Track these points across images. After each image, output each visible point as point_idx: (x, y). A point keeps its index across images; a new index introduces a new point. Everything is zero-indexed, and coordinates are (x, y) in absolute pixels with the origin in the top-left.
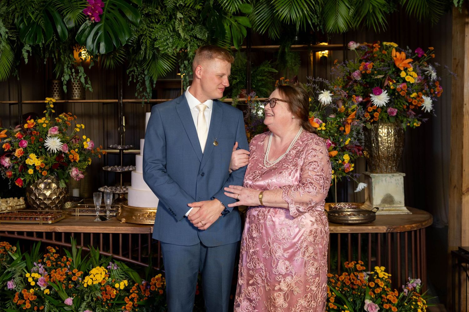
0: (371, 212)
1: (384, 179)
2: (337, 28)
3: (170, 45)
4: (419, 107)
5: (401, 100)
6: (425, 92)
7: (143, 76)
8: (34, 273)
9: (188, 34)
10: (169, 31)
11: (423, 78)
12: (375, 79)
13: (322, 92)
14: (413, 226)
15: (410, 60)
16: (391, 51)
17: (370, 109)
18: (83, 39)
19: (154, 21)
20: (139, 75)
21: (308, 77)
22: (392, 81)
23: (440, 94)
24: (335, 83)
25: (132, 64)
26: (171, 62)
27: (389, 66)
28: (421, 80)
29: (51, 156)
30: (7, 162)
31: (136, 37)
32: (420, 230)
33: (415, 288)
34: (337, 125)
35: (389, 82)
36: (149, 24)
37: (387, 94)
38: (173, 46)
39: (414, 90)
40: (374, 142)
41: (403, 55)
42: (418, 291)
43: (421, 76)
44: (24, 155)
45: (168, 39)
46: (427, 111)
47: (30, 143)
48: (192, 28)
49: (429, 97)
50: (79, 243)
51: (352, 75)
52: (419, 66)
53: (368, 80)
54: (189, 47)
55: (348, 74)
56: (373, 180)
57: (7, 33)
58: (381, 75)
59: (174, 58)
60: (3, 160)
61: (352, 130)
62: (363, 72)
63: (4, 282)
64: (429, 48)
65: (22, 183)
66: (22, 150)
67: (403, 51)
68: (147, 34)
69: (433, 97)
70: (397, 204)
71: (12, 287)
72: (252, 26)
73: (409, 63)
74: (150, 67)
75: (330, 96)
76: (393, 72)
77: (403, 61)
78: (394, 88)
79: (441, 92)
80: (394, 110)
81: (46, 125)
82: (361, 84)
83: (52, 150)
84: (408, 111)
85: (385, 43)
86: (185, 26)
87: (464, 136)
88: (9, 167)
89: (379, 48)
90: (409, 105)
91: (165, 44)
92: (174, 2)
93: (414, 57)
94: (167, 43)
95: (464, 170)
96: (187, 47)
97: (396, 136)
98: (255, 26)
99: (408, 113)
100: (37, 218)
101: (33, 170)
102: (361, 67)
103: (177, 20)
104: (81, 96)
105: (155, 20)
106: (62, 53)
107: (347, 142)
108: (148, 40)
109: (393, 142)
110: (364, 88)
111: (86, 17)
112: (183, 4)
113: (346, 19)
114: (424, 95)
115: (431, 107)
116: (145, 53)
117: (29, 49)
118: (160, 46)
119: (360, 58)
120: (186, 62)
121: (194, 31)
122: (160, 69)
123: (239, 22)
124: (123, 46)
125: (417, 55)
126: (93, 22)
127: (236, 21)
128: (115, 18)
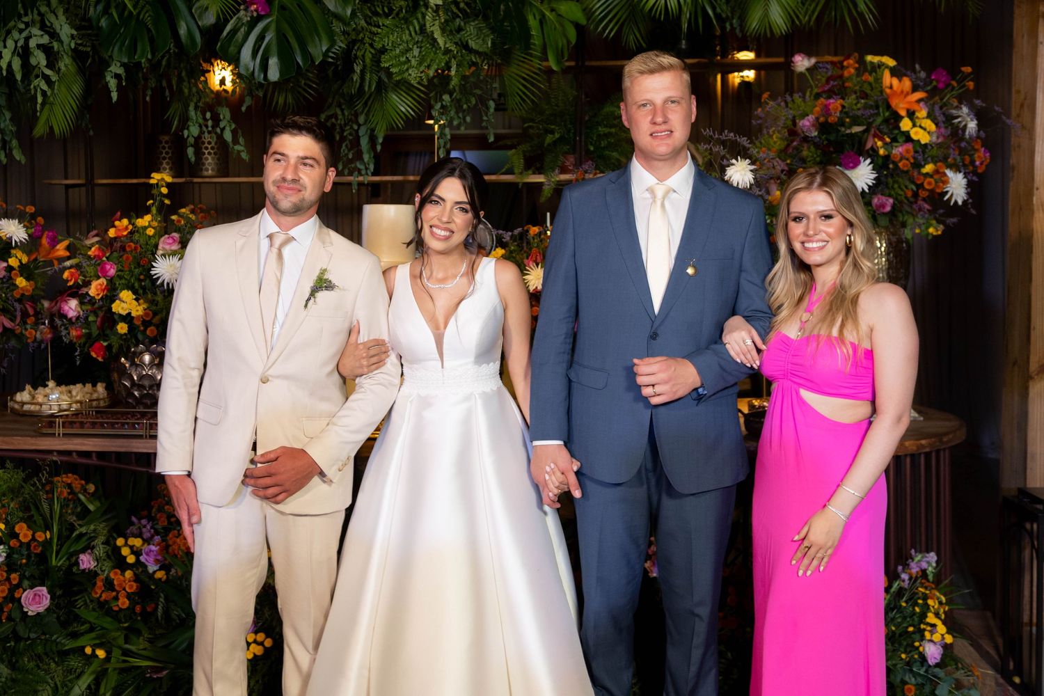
2: (767, 25)
3: (414, 62)
4: (938, 194)
5: (900, 180)
6: (953, 162)
7: (356, 127)
8: (133, 539)
9: (451, 39)
10: (413, 33)
11: (949, 133)
12: (848, 134)
13: (734, 161)
14: (921, 444)
15: (919, 95)
16: (882, 78)
18: (232, 49)
19: (381, 12)
20: (346, 125)
21: (705, 130)
22: (882, 139)
23: (984, 167)
24: (763, 141)
25: (333, 101)
26: (416, 97)
27: (877, 107)
28: (944, 136)
29: (164, 296)
30: (73, 307)
31: (343, 46)
32: (938, 452)
33: (924, 572)
35: (876, 140)
36: (370, 18)
37: (871, 166)
38: (420, 64)
39: (929, 159)
41: (907, 83)
42: (931, 577)
43: (946, 128)
44: (109, 294)
45: (409, 50)
46: (956, 202)
47: (120, 267)
48: (459, 26)
49: (960, 172)
51: (798, 127)
52: (941, 108)
53: (832, 137)
54: (454, 67)
55: (789, 123)
57: (72, 37)
58: (859, 125)
59: (422, 88)
60: (65, 303)
62: (822, 119)
63: (72, 555)
64: (963, 69)
65: (105, 353)
66: (105, 283)
67: (906, 76)
68: (366, 38)
69: (969, 173)
71: (88, 567)
72: (588, 19)
73: (919, 101)
74: (370, 107)
75: (751, 171)
76: (886, 121)
77: (905, 97)
78: (886, 153)
79: (985, 163)
80: (887, 200)
81: (153, 231)
82: (817, 146)
83: (168, 284)
84: (916, 202)
85: (869, 58)
86: (446, 21)
87: (1034, 255)
88: (78, 318)
89: (856, 69)
90: (918, 189)
91: (403, 59)
93: (929, 88)
94: (407, 58)
95: (1034, 328)
96: (451, 67)
97: (892, 255)
98: (593, 21)
99: (914, 206)
100: (138, 424)
101: (127, 325)
102: (817, 109)
103: (429, 9)
104: (218, 170)
105: (383, 10)
106: (186, 79)
108: (367, 52)
109: (884, 268)
110: (824, 154)
111: (239, 5)
113: (787, 6)
114: (951, 169)
115: (964, 196)
116: (363, 79)
117: (121, 71)
118: (392, 65)
119: (816, 90)
120: (446, 97)
121: (464, 32)
122: (393, 113)
123: (560, 13)
124: (317, 63)
125: (934, 83)
126: (255, 14)
127: (552, 10)
128: (297, 4)
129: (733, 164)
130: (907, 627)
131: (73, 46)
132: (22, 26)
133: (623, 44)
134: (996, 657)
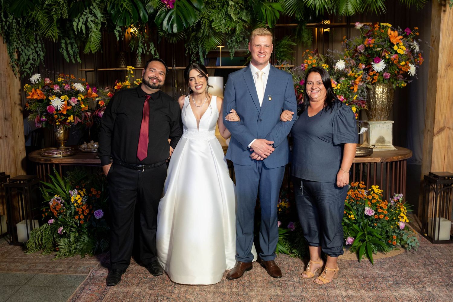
0: (369, 148)
1: (378, 125)
2: (347, 12)
3: (223, 25)
4: (406, 72)
5: (393, 67)
6: (411, 61)
7: (197, 49)
9: (237, 17)
10: (223, 15)
11: (410, 50)
12: (375, 51)
14: (398, 158)
15: (401, 37)
16: (388, 30)
17: (371, 73)
18: (159, 21)
20: (193, 48)
22: (387, 53)
23: (421, 63)
27: (385, 41)
28: (408, 52)
32: (403, 160)
33: (398, 200)
34: (348, 86)
35: (385, 53)
37: (384, 62)
38: (225, 26)
39: (403, 60)
40: (372, 98)
41: (396, 33)
42: (401, 201)
43: (408, 49)
45: (221, 21)
46: (412, 75)
48: (239, 12)
49: (413, 65)
51: (357, 49)
52: (407, 42)
53: (370, 52)
54: (238, 27)
55: (355, 47)
56: (370, 126)
57: (101, 17)
58: (379, 48)
60: (99, 113)
61: (358, 89)
62: (367, 46)
64: (415, 28)
67: (396, 30)
68: (206, 17)
69: (416, 65)
70: (387, 143)
72: (283, 9)
73: (400, 39)
74: (203, 42)
75: (344, 64)
76: (389, 46)
77: (396, 38)
78: (389, 58)
79: (422, 61)
80: (388, 74)
82: (364, 55)
84: (398, 75)
85: (382, 24)
86: (235, 10)
87: (437, 94)
89: (379, 28)
90: (399, 71)
91: (219, 24)
93: (403, 35)
94: (221, 24)
95: (436, 118)
97: (389, 93)
99: (398, 77)
102: (366, 42)
103: (230, 6)
105: (212, 6)
107: (355, 98)
108: (206, 22)
109: (386, 98)
110: (367, 58)
113: (354, 5)
114: (410, 63)
115: (415, 73)
116: (204, 31)
117: (120, 29)
118: (215, 26)
119: (364, 35)
120: (234, 38)
121: (240, 14)
122: (212, 43)
123: (273, 7)
124: (191, 26)
125: (405, 33)
126: (169, 8)
127: (270, 6)
128: (183, 5)
129: (338, 62)
130: (393, 218)
131: (102, 20)
132: (85, 13)
134: (419, 228)
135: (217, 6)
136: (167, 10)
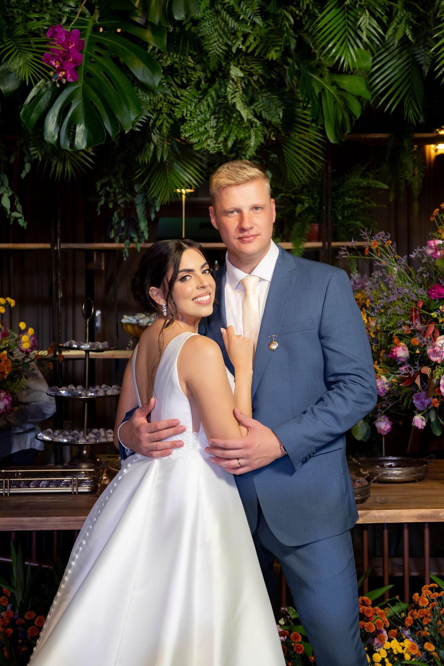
3: (212, 133)
9: (250, 111)
10: (211, 104)
18: (35, 116)
31: (150, 115)
38: (217, 135)
45: (206, 120)
50: (26, 556)
54: (253, 138)
68: (164, 108)
91: (202, 129)
92: (227, 45)
94: (205, 128)
96: (250, 137)
103: (231, 82)
105: (182, 81)
108: (165, 123)
111: (49, 71)
112: (244, 48)
118: (192, 135)
121: (257, 104)
123: (342, 87)
124: (126, 132)
126: (64, 81)
127: (334, 84)
128: (104, 72)
133: (405, 119)
135: (194, 80)
136: (58, 85)
